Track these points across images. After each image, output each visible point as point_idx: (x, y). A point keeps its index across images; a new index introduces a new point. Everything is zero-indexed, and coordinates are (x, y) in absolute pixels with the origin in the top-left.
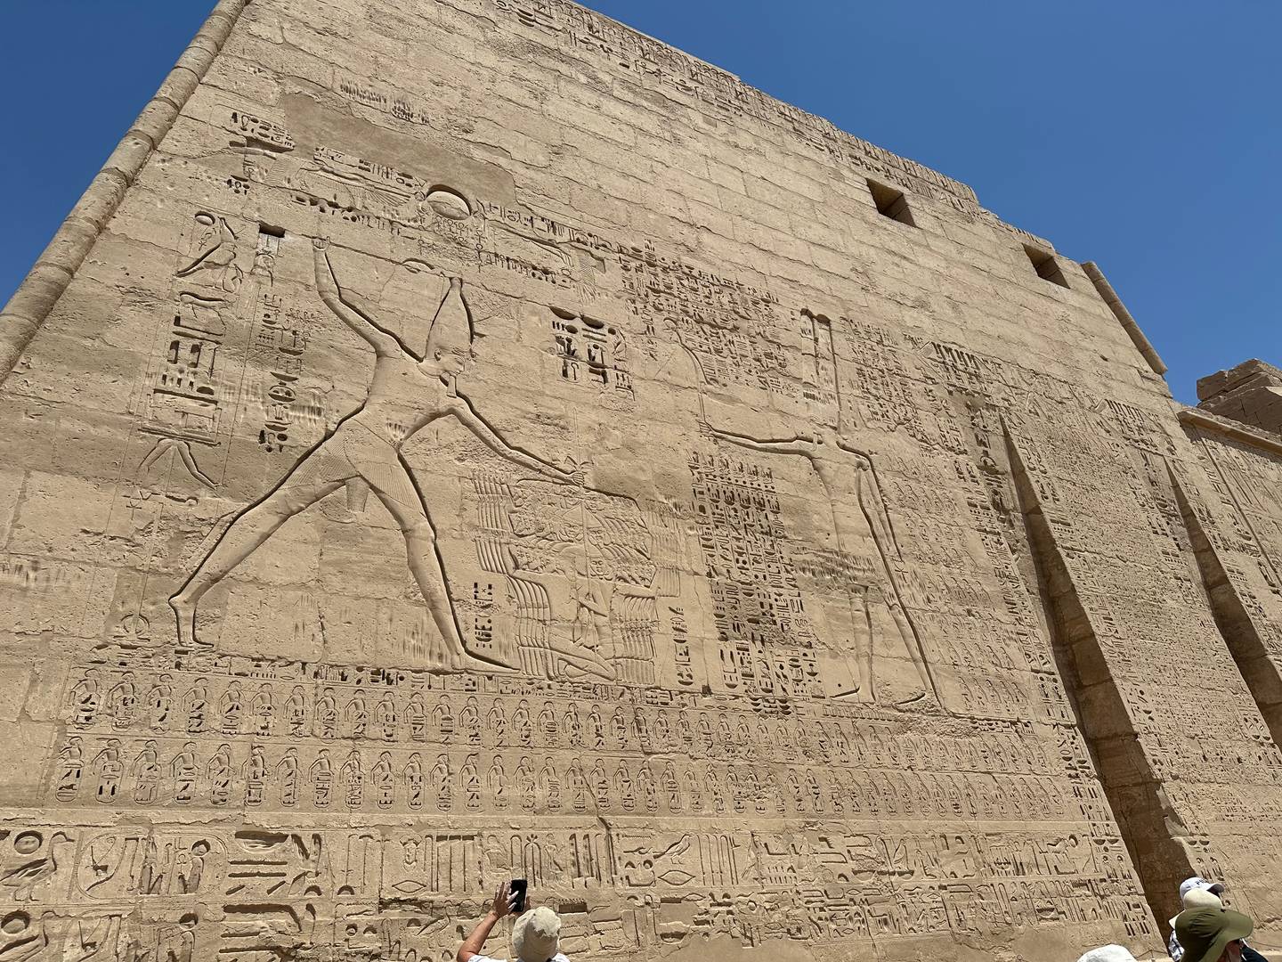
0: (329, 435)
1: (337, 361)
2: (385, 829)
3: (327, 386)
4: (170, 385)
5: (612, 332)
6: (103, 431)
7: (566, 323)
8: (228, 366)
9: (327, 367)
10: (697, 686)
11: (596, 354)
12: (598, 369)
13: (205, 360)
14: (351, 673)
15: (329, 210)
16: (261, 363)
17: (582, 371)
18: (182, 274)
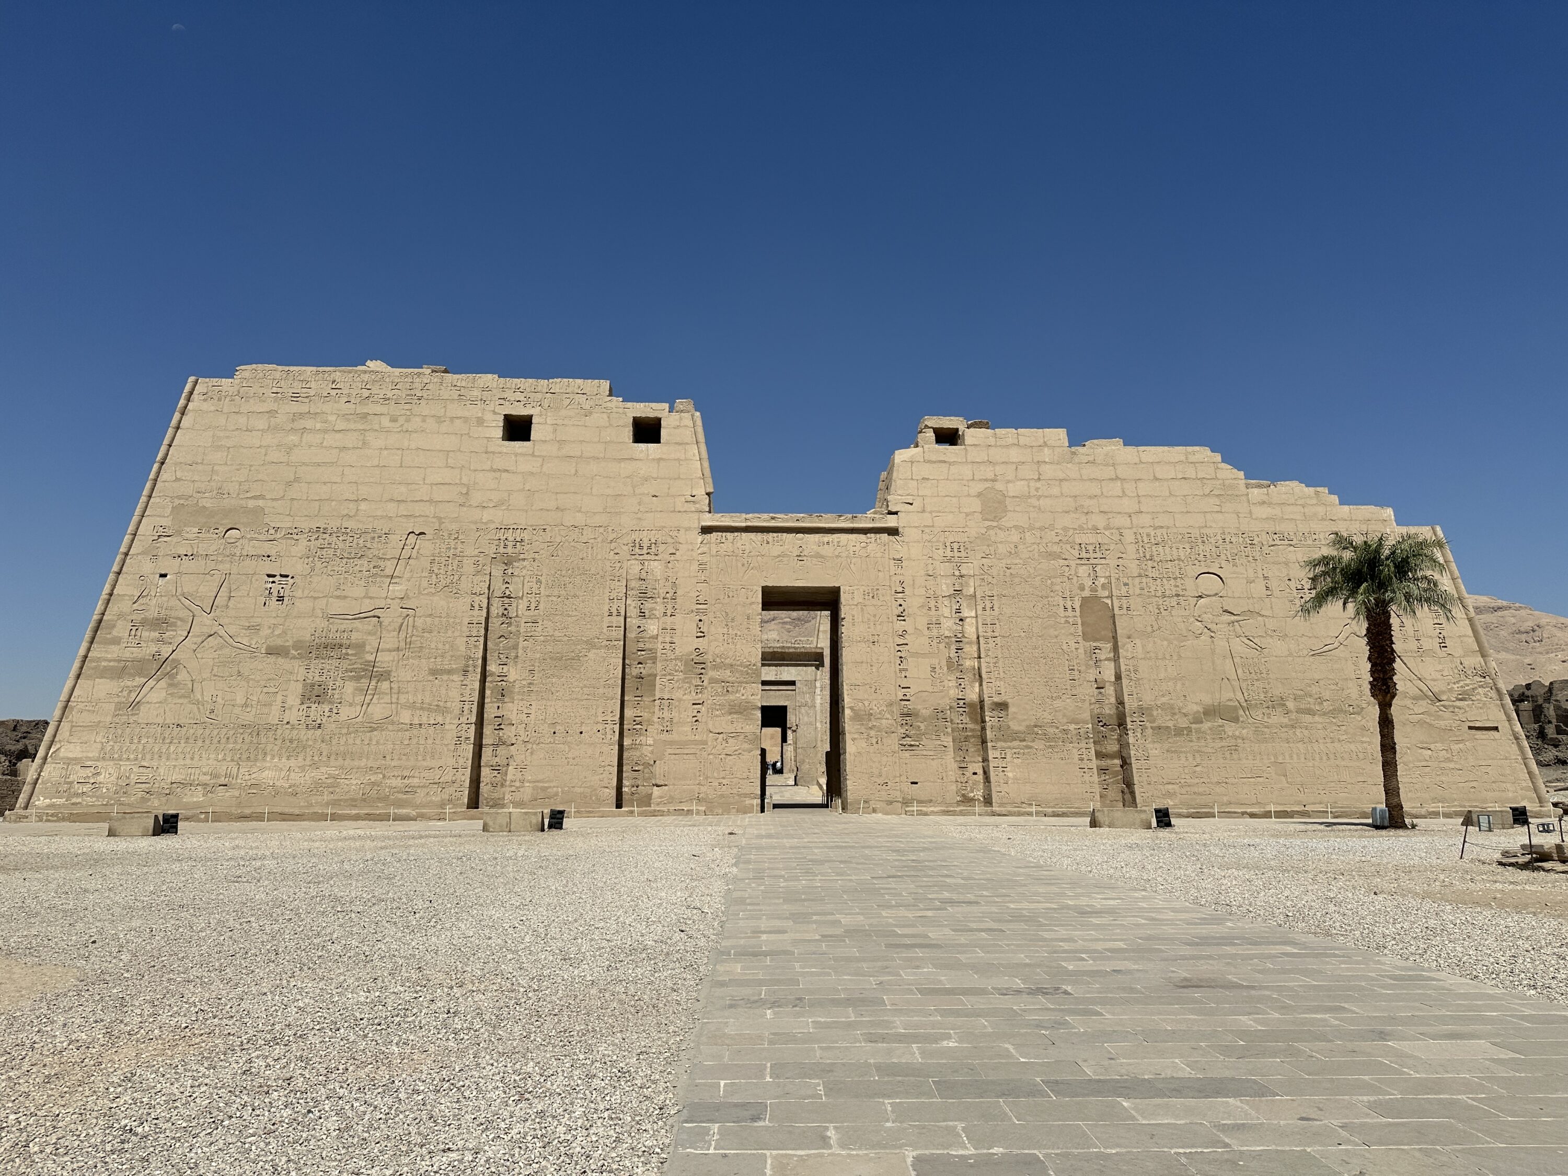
0: (174, 651)
1: (179, 623)
2: (175, 766)
3: (174, 633)
4: (129, 645)
5: (293, 577)
6: (112, 664)
7: (271, 579)
8: (146, 634)
9: (175, 626)
10: (285, 722)
11: (282, 591)
12: (281, 599)
13: (139, 633)
14: (171, 726)
15: (184, 557)
16: (155, 630)
17: (273, 602)
18: (134, 603)
